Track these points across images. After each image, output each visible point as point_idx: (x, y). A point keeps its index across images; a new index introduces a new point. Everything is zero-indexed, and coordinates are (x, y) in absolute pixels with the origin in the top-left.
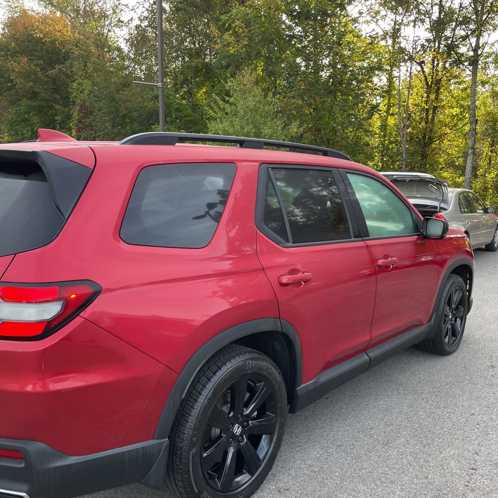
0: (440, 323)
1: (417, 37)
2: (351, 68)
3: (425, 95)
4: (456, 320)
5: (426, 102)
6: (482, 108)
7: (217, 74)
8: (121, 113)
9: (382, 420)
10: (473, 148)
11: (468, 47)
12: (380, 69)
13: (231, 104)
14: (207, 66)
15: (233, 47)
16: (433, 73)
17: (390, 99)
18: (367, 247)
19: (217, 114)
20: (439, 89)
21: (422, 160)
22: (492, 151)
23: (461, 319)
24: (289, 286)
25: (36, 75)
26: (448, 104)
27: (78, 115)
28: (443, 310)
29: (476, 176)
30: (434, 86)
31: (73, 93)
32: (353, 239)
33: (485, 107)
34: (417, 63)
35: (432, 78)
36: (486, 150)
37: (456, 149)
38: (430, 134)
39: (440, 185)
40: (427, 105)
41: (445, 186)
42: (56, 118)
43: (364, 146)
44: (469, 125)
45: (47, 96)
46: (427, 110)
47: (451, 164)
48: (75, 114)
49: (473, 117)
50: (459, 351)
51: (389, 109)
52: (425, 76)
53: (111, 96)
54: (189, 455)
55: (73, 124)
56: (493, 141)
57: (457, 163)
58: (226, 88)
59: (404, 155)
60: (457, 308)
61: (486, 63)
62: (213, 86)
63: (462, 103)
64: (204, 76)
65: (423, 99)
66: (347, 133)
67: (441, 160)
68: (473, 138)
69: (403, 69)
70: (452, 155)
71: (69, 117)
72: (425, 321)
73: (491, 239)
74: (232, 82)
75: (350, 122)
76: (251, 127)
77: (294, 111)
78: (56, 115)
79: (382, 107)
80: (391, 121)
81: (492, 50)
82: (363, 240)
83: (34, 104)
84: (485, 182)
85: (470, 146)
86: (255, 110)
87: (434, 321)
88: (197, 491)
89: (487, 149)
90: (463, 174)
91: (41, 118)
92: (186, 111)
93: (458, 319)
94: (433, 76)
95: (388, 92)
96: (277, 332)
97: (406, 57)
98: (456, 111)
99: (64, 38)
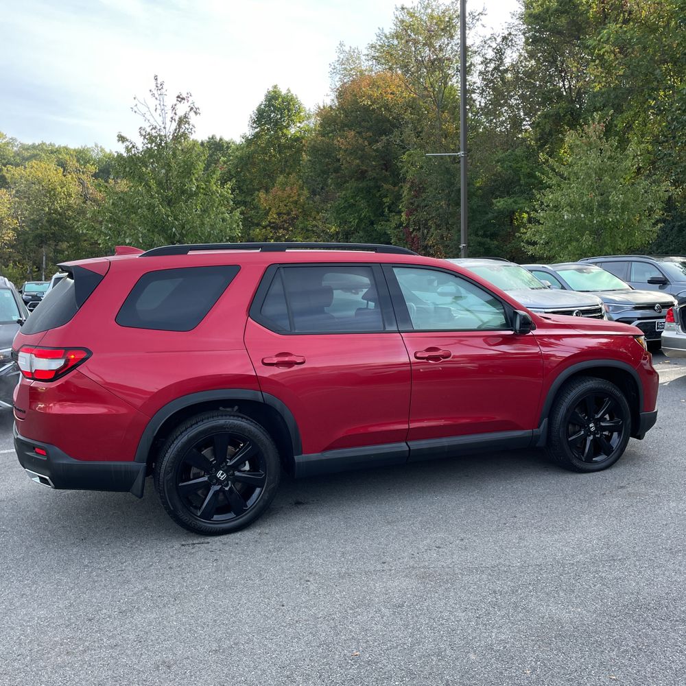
13: (570, 165)
15: (599, 83)
18: (403, 338)
19: (552, 179)
24: (276, 366)
25: (363, 150)
27: (409, 194)
31: (402, 167)
32: (383, 330)
42: (385, 200)
45: (375, 174)
48: (406, 192)
53: (445, 167)
55: (403, 207)
64: (569, 125)
71: (398, 197)
76: (593, 194)
78: (385, 196)
82: (399, 332)
83: (361, 185)
87: (544, 427)
91: (368, 202)
93: (615, 434)
96: (259, 402)
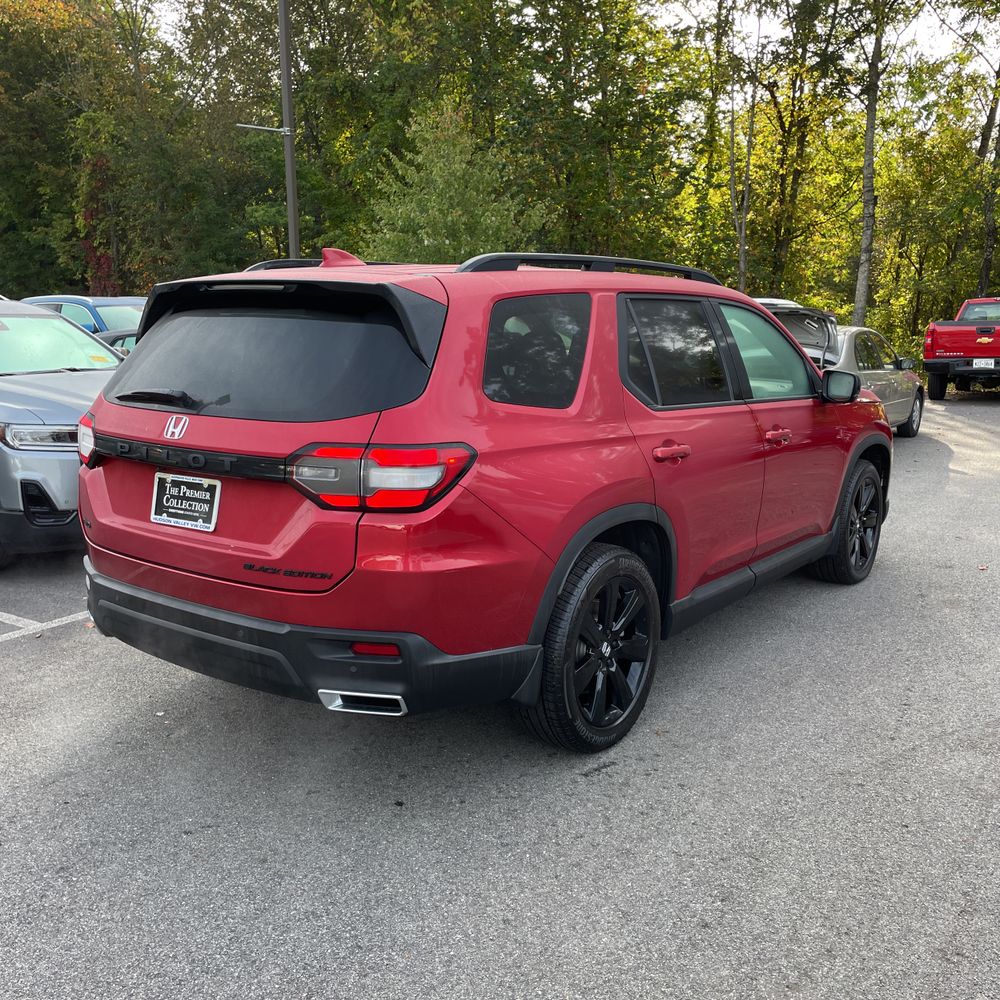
0: (845, 534)
1: (766, 37)
2: (640, 97)
3: (779, 147)
4: (865, 531)
5: (781, 162)
6: (884, 172)
7: (374, 103)
8: (180, 180)
9: (774, 660)
10: (869, 250)
11: (857, 53)
12: (695, 97)
13: (419, 168)
14: (353, 85)
15: (410, 51)
16: (794, 105)
17: (711, 154)
18: (752, 412)
19: (391, 186)
20: (804, 136)
21: (774, 274)
22: (901, 256)
23: (874, 528)
24: (666, 463)
26: (821, 165)
27: (89, 185)
28: (849, 513)
29: (871, 302)
30: (795, 130)
31: (76, 139)
32: (734, 401)
33: (889, 170)
34: (764, 86)
35: (792, 116)
36: (890, 253)
37: (837, 252)
38: (788, 224)
39: (824, 321)
40: (782, 167)
41: (832, 322)
42: (41, 190)
43: (665, 248)
44: (861, 205)
45: (20, 144)
46: (783, 178)
47: (825, 282)
48: (83, 181)
49: (869, 191)
50: (870, 578)
51: (711, 176)
52: (779, 112)
53: (159, 146)
54: (562, 669)
55: (77, 204)
56: (903, 237)
57: (837, 279)
58: (408, 136)
59: (742, 265)
60: (867, 513)
61: (891, 85)
62: (365, 126)
63: (846, 161)
64: (347, 106)
65: (775, 155)
66: (634, 222)
67: (809, 273)
68: (869, 232)
69: (739, 97)
70: (829, 262)
71: (70, 188)
72: (824, 528)
73: (908, 415)
74: (420, 124)
75: (642, 202)
76: (460, 212)
77: (531, 180)
78: (39, 184)
79: (700, 172)
80: (715, 198)
81: (901, 61)
82: (746, 403)
84: (889, 315)
85: (864, 246)
86: (465, 180)
87: (837, 529)
88: (570, 717)
89: (892, 250)
90: (851, 299)
92: (314, 177)
93: (869, 530)
94: (793, 111)
95: (710, 142)
96: (653, 522)
97: (744, 76)
98: (834, 179)
99: (52, 25)
